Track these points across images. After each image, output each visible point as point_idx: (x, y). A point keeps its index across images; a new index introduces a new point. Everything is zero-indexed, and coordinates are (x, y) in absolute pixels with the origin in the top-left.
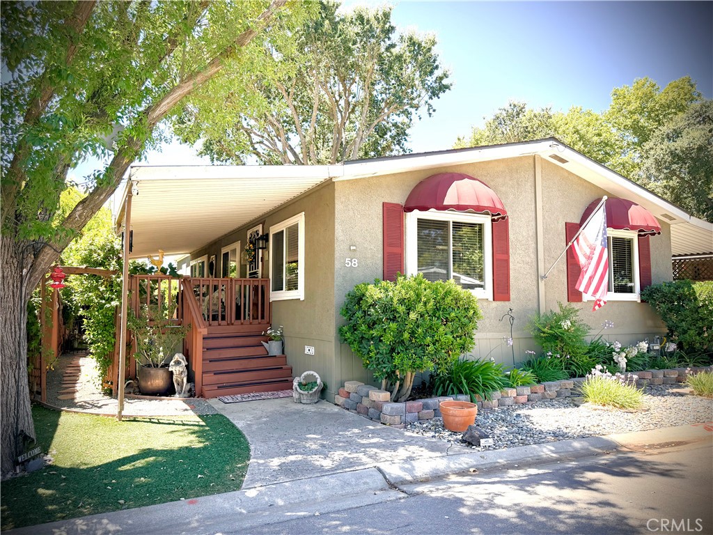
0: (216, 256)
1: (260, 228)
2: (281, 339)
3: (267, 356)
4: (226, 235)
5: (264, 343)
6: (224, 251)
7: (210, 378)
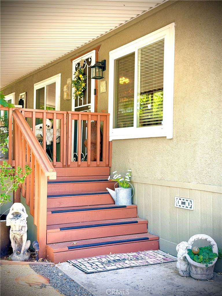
0: (26, 93)
1: (92, 55)
2: (130, 186)
3: (113, 206)
4: (40, 69)
5: (110, 190)
6: (37, 86)
7: (56, 234)
